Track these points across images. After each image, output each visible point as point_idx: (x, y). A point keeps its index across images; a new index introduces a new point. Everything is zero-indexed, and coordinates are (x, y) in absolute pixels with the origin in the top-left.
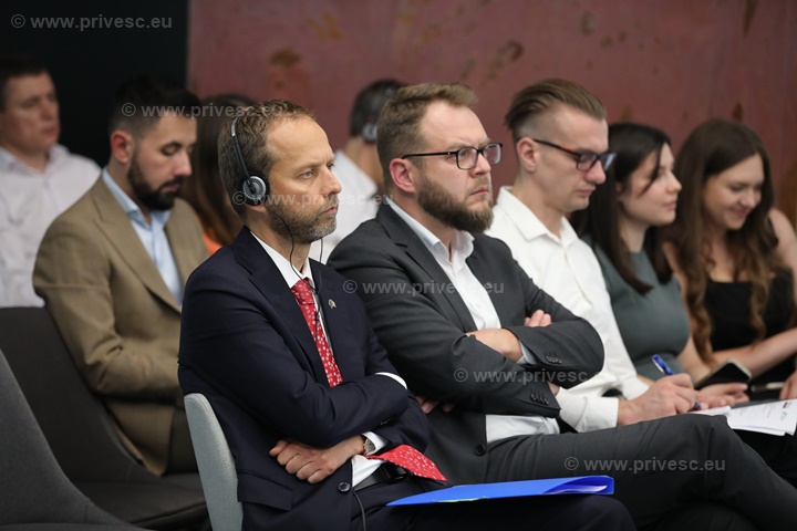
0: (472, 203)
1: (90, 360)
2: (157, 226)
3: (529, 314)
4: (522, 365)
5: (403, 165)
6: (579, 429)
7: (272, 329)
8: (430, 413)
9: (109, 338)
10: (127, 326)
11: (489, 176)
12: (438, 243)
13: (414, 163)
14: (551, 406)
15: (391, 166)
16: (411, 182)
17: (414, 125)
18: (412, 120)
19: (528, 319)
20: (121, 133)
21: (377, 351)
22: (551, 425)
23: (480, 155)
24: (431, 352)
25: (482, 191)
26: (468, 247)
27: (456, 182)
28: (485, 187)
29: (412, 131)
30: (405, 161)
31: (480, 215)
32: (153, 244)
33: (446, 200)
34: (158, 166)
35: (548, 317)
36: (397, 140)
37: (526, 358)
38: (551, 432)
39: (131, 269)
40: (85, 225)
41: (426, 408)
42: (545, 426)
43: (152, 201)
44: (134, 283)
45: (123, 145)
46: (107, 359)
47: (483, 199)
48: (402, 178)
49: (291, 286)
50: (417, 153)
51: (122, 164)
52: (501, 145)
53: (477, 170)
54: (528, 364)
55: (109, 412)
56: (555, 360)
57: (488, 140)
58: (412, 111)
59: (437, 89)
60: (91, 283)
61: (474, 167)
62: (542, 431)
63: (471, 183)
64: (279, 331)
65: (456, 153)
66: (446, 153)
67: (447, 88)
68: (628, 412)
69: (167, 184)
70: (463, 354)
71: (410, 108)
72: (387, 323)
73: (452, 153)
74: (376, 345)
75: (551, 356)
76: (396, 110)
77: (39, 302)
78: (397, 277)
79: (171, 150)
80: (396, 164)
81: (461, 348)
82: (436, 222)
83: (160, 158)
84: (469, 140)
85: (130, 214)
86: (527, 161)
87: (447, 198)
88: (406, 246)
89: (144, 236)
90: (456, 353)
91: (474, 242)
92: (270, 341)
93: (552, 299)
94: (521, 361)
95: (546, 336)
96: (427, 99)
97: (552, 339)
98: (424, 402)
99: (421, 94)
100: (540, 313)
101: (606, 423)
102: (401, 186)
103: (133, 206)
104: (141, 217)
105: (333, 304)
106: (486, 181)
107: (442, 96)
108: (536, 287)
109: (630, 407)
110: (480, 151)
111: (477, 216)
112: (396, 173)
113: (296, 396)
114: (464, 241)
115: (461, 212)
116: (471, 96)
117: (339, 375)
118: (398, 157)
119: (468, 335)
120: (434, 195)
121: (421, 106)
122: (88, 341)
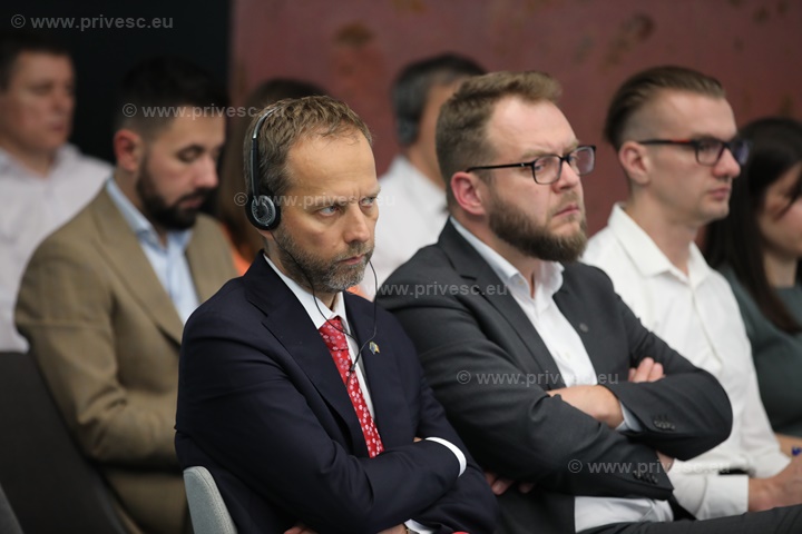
0: (557, 226)
1: (84, 418)
2: (175, 250)
3: (635, 364)
4: (622, 432)
5: (468, 181)
6: (700, 517)
7: (292, 386)
8: (502, 495)
9: (108, 390)
10: (132, 376)
11: (579, 190)
12: (516, 275)
13: (481, 178)
14: (661, 485)
15: (453, 182)
16: (478, 201)
17: (478, 130)
18: (476, 123)
19: (633, 371)
20: (128, 133)
21: (431, 406)
22: (661, 510)
23: (565, 164)
24: (503, 417)
25: (569, 209)
26: (555, 279)
27: (535, 199)
28: (573, 204)
29: (475, 138)
30: (470, 176)
31: (567, 241)
32: (169, 272)
33: (523, 224)
34: (173, 175)
35: (658, 368)
36: (458, 149)
37: (627, 422)
38: (661, 518)
39: (140, 302)
40: (82, 247)
41: (498, 488)
42: (653, 512)
43: (168, 219)
44: (143, 321)
45: (130, 148)
46: (106, 416)
47: (571, 219)
48: (468, 196)
49: (318, 327)
50: (484, 165)
51: (130, 173)
52: (594, 148)
53: (562, 183)
54: (630, 431)
55: (108, 485)
56: (666, 425)
57: (577, 142)
58: (476, 112)
59: (507, 80)
60: (87, 319)
61: (557, 180)
62: (649, 517)
63: (554, 200)
64: (301, 389)
65: (532, 164)
66: (519, 165)
67: (520, 78)
68: (763, 494)
69: (185, 198)
70: (544, 419)
71: (472, 108)
72: (447, 379)
73: (526, 165)
74: (430, 400)
75: (660, 419)
76: (457, 110)
77: (21, 344)
78: (462, 320)
79: (190, 155)
80: (459, 180)
81: (542, 412)
82: (513, 251)
83: (176, 165)
84: (549, 145)
85: (140, 235)
86: (634, 170)
87: (525, 221)
88: (474, 279)
89: (157, 261)
90: (535, 418)
91: (564, 274)
92: (289, 402)
93: (664, 345)
94: (622, 426)
95: (655, 394)
96: (494, 94)
97: (661, 399)
98: (496, 480)
99: (487, 88)
100: (648, 362)
101: (734, 507)
102: (467, 207)
103: (143, 223)
104: (153, 237)
105: (375, 348)
106: (575, 196)
107: (514, 89)
108: (645, 330)
109: (766, 488)
110: (566, 158)
111: (564, 243)
112: (460, 192)
113: (323, 471)
114: (551, 273)
115: (543, 238)
116: (552, 86)
117: (379, 443)
118: (460, 170)
119: (552, 393)
120: (508, 218)
121: (487, 105)
122: (82, 393)
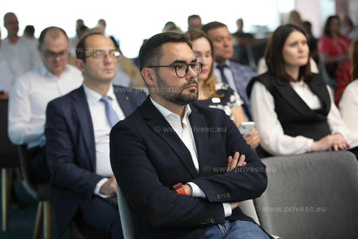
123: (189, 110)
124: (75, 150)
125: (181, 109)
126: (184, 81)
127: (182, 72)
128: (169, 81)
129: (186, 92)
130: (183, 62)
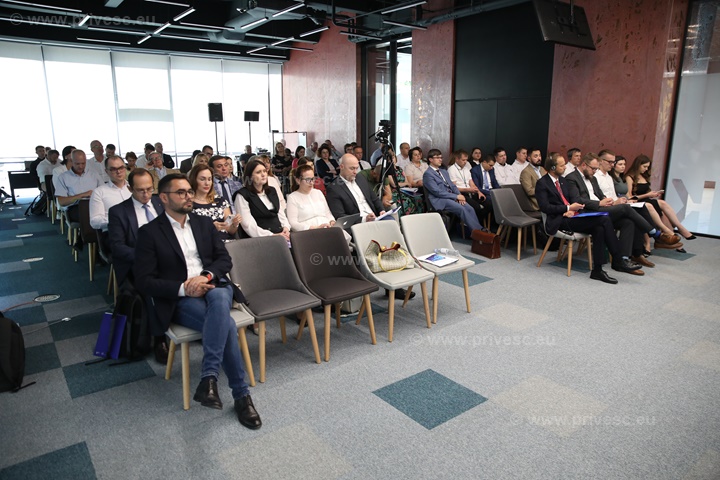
123: (188, 218)
124: (126, 237)
125: (183, 217)
126: (184, 201)
127: (183, 196)
128: (176, 201)
129: (186, 207)
130: (184, 190)
